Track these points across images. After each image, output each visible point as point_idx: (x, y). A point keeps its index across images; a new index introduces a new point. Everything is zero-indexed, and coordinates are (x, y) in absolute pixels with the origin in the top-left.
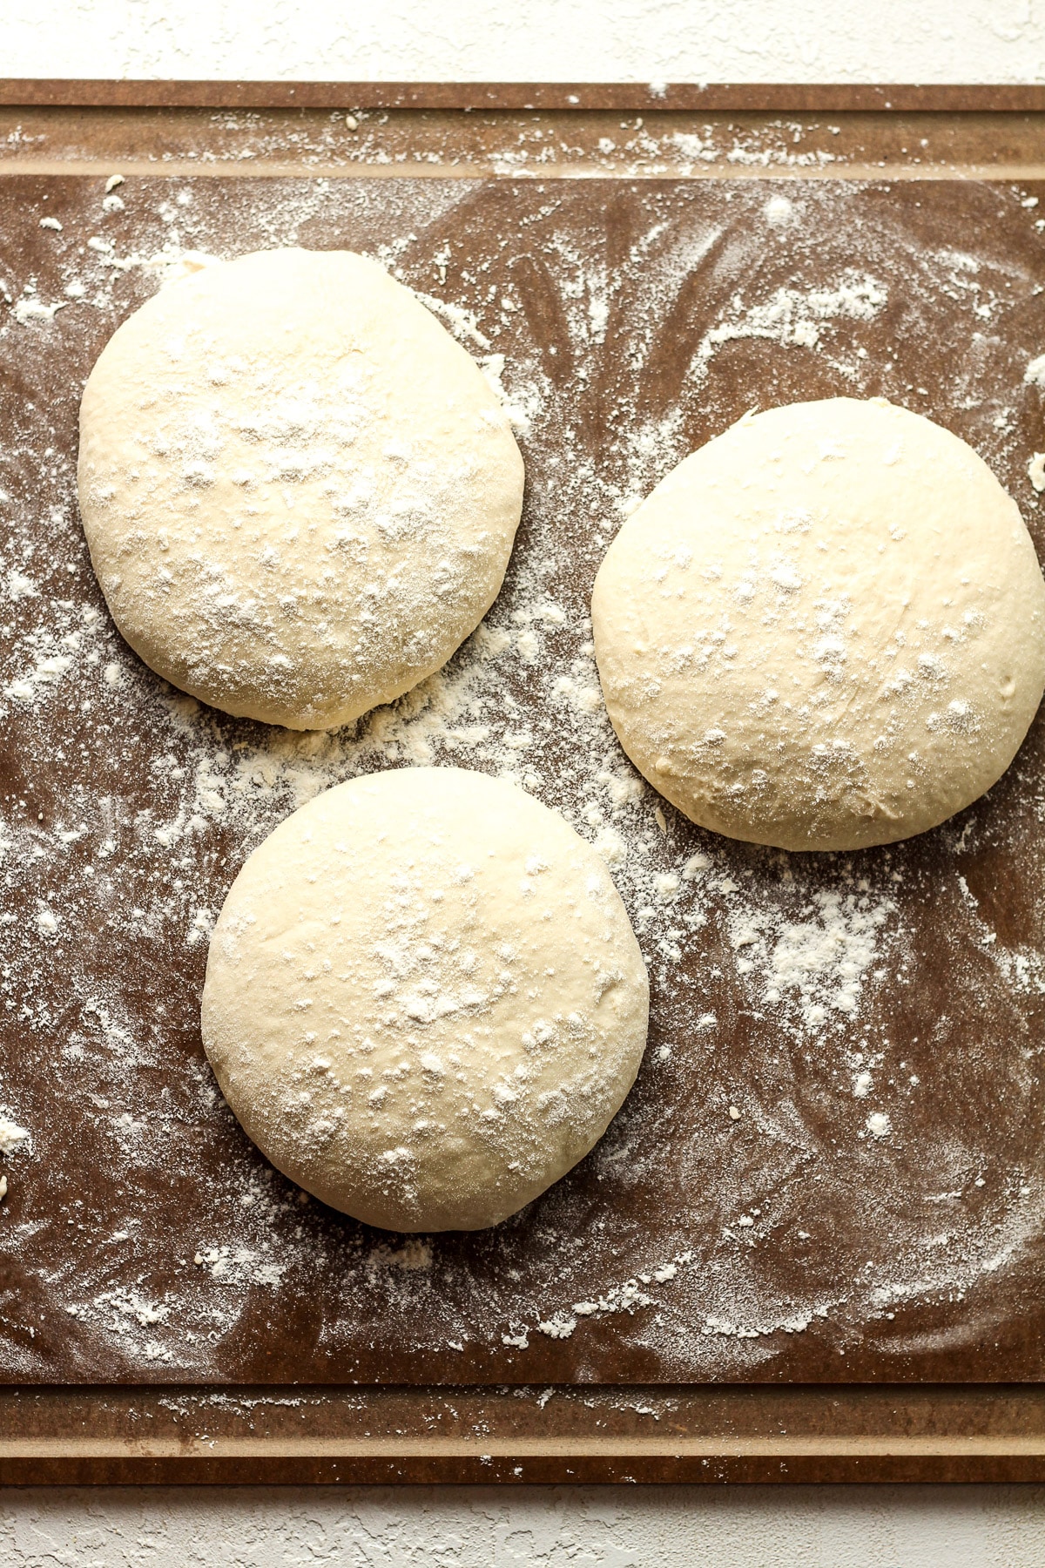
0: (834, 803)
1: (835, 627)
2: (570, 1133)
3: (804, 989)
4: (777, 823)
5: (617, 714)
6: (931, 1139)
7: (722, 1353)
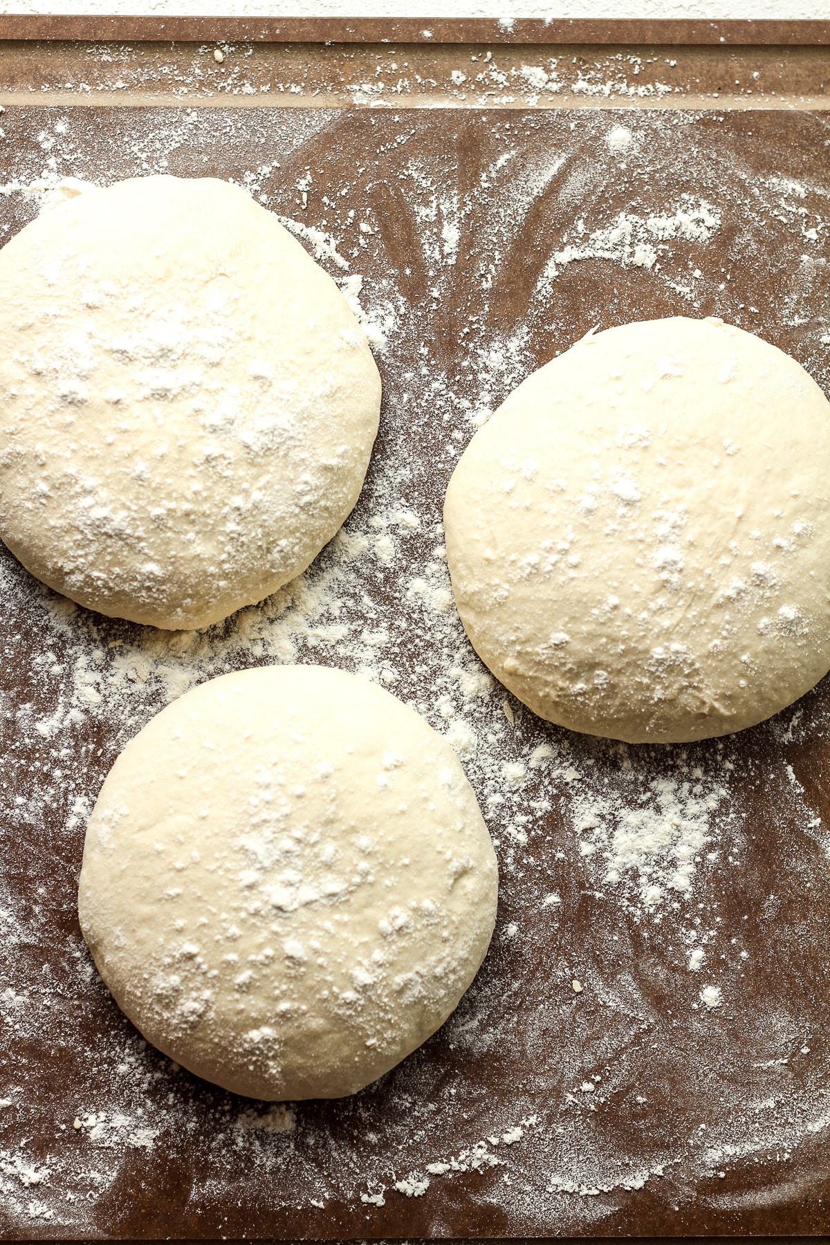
0: (671, 702)
1: (673, 538)
2: (424, 1011)
3: (642, 870)
4: (618, 720)
5: (468, 617)
6: (760, 1010)
7: (565, 1210)
